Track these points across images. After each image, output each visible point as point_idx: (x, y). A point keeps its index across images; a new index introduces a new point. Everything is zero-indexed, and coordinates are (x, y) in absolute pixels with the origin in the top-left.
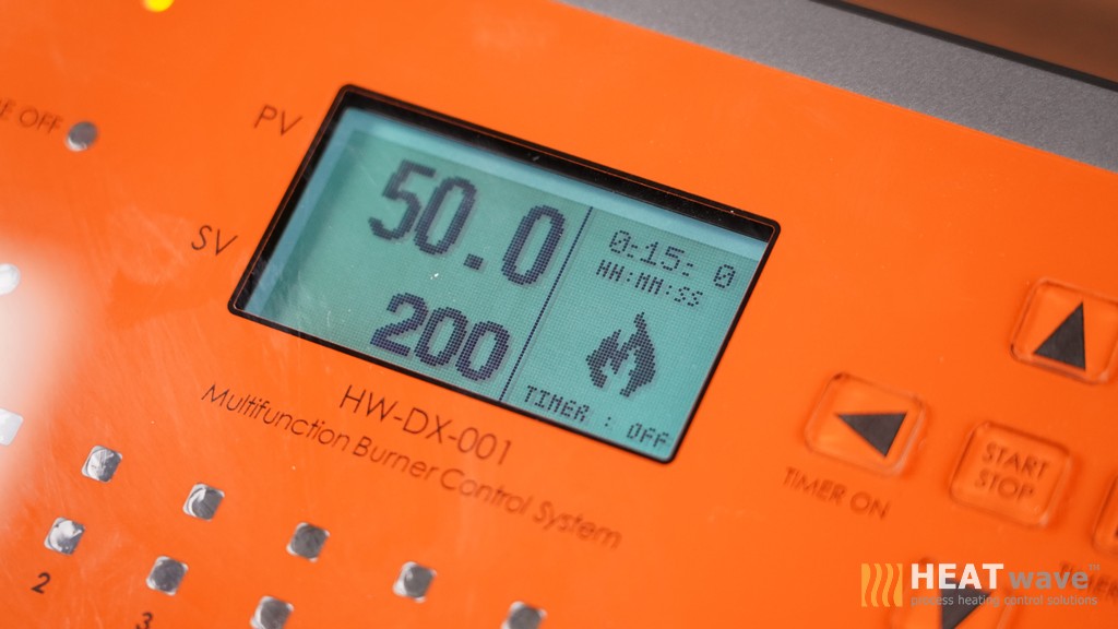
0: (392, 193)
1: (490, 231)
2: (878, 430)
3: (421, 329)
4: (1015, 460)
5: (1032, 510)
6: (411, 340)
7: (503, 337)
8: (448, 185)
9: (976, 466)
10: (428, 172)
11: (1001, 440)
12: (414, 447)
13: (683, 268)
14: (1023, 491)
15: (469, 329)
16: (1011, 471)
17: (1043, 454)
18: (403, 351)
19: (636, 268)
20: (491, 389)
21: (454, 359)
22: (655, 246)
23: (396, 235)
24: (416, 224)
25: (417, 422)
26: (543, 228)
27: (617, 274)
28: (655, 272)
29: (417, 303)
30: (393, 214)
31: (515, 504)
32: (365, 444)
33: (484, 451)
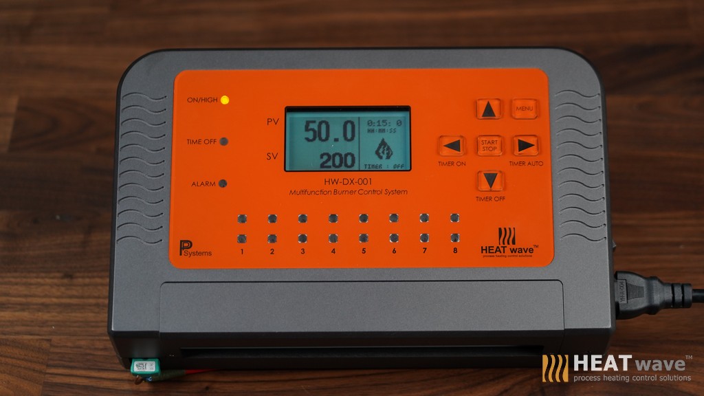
0: (307, 129)
1: (337, 131)
2: (455, 146)
3: (331, 160)
4: (489, 142)
5: (497, 152)
6: (330, 163)
7: (352, 156)
8: (321, 123)
9: (481, 147)
10: (314, 122)
11: (484, 139)
12: (349, 188)
13: (388, 124)
14: (495, 148)
15: (343, 156)
16: (489, 145)
17: (495, 139)
18: (330, 167)
19: (377, 128)
20: (356, 168)
21: (343, 165)
22: (379, 121)
23: (314, 139)
24: (317, 135)
25: (346, 182)
26: (349, 127)
27: (373, 131)
28: (382, 127)
29: (327, 154)
30: (310, 135)
31: (379, 192)
32: (336, 191)
33: (365, 183)
